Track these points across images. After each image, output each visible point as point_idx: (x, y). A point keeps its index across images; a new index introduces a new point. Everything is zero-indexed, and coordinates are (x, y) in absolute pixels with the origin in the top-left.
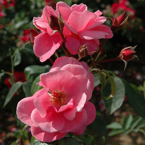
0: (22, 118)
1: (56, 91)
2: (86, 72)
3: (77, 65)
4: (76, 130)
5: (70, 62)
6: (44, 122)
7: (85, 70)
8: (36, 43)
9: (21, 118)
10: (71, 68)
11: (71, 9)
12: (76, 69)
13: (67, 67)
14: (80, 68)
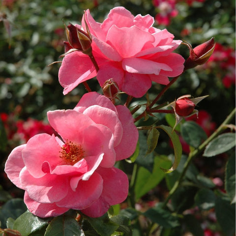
0: (11, 172)
1: (70, 142)
2: (118, 123)
3: (107, 109)
4: (80, 208)
5: (99, 102)
6: (38, 185)
7: (117, 119)
8: (64, 64)
9: (9, 172)
10: (98, 112)
11: (134, 21)
12: (105, 115)
13: (93, 109)
14: (111, 114)
